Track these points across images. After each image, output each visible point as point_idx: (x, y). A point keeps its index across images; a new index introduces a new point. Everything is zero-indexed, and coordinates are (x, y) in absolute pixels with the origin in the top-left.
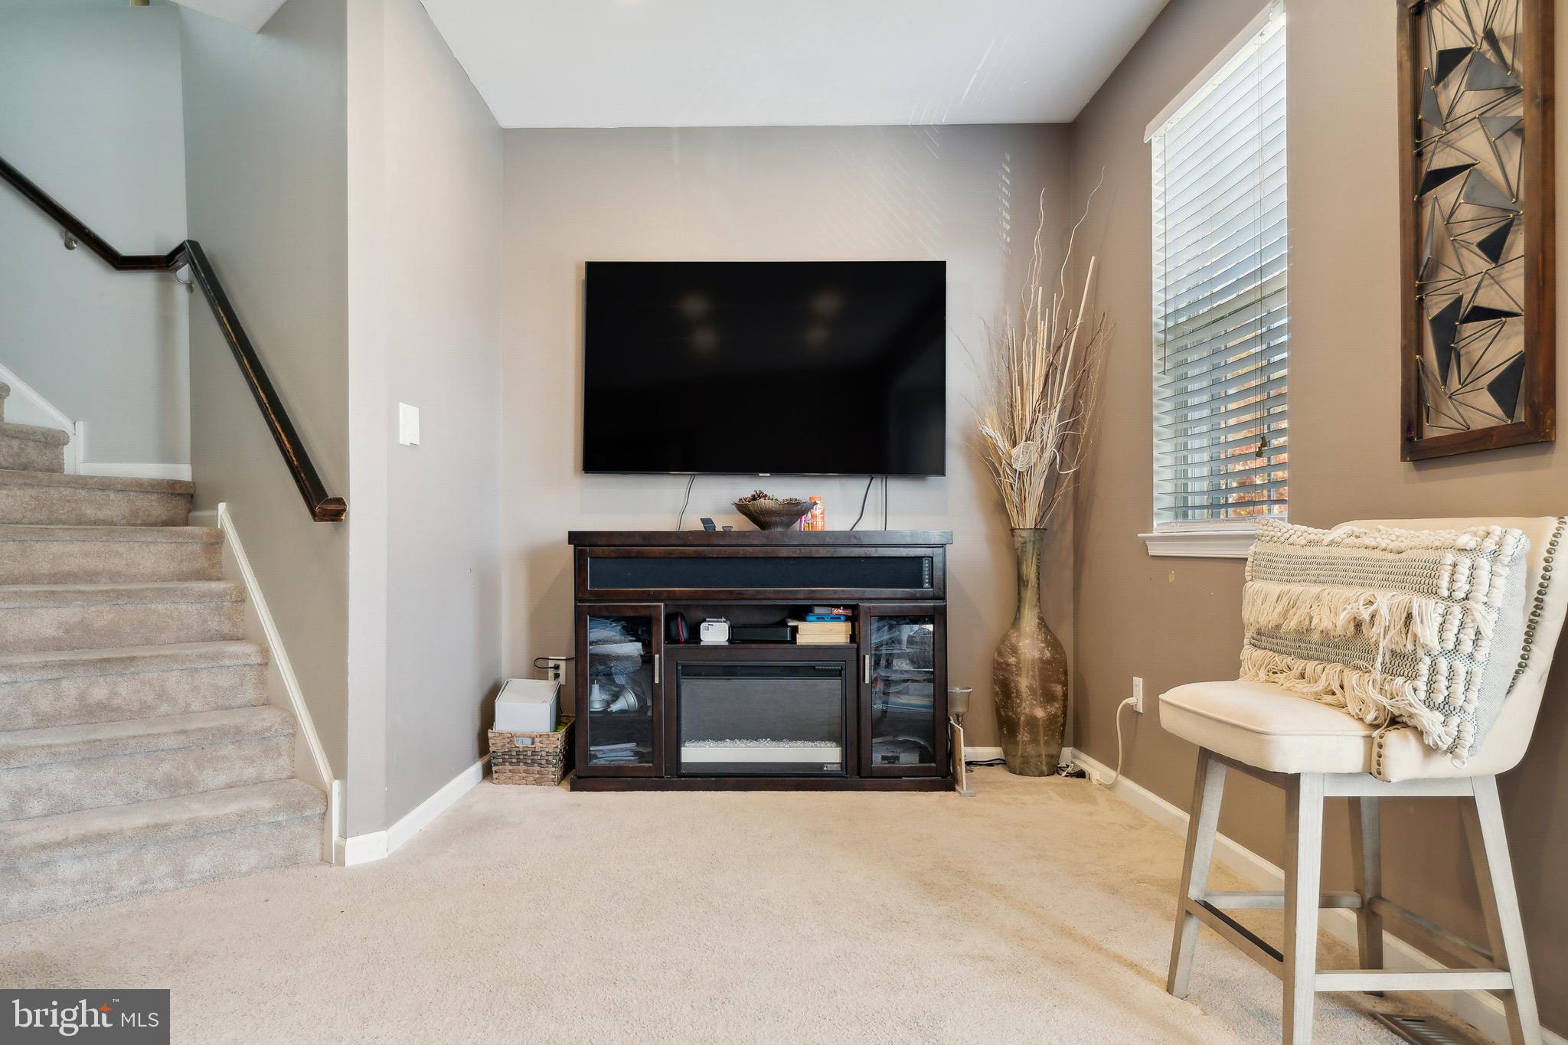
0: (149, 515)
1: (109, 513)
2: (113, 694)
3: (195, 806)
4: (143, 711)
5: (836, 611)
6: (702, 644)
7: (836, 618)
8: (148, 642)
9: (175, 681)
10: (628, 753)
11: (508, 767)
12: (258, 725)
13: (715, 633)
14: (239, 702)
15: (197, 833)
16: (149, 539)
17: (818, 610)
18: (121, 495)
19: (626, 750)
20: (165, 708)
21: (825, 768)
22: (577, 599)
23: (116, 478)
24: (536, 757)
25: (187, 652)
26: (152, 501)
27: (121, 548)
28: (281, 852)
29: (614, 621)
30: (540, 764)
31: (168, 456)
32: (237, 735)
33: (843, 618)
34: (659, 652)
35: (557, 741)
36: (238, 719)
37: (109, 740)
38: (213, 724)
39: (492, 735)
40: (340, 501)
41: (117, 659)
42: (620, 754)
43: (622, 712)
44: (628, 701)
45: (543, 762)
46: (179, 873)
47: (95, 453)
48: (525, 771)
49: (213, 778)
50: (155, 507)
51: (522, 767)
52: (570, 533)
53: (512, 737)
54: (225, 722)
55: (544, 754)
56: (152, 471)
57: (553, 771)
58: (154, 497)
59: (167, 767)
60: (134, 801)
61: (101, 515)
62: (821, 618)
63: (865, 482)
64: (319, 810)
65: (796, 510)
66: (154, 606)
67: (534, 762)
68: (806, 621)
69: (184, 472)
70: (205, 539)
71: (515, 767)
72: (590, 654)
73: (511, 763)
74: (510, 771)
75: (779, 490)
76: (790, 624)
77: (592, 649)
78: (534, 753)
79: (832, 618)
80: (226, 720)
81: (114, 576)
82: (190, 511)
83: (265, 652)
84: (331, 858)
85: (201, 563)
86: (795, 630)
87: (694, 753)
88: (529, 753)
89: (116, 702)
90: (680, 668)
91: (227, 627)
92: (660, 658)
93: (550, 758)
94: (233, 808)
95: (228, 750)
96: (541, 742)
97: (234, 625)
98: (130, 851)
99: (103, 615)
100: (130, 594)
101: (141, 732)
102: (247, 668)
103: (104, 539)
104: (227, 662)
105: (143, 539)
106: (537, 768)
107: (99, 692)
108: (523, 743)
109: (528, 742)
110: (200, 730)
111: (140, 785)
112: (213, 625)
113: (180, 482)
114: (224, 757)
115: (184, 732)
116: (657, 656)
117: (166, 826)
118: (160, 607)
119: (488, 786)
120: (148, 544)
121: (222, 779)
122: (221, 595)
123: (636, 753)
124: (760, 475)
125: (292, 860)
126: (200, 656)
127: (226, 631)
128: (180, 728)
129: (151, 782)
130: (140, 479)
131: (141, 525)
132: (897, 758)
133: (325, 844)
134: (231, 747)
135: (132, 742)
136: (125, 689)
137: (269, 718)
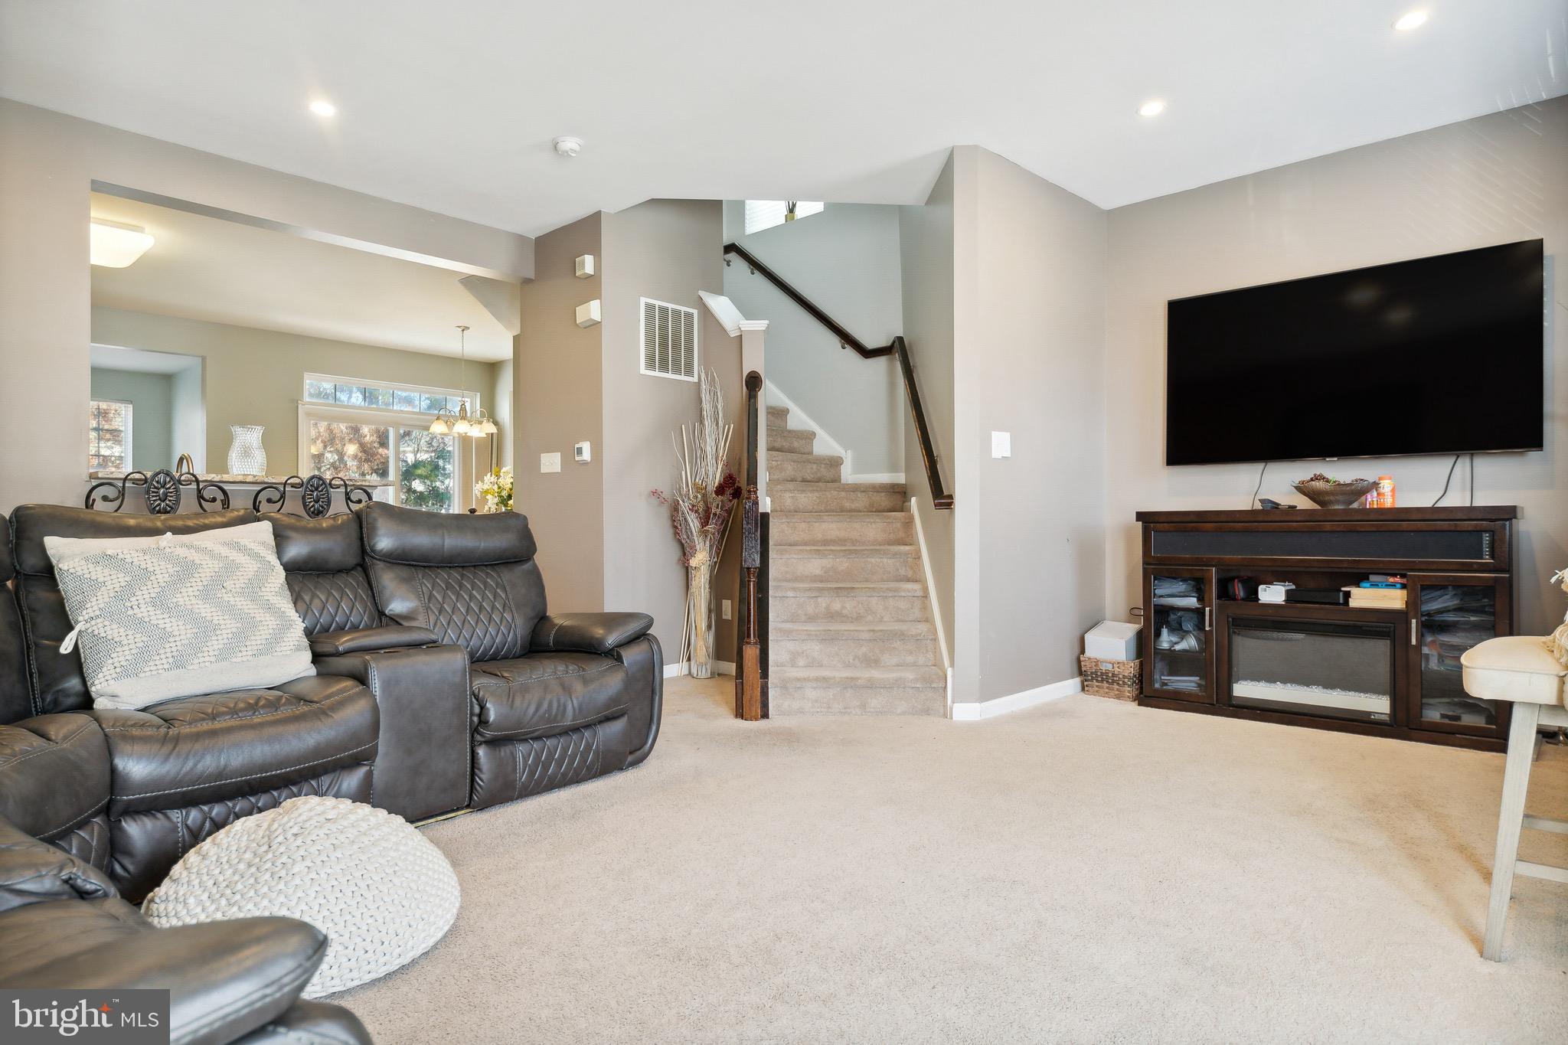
0: (880, 505)
1: (857, 505)
2: (843, 607)
3: (873, 672)
4: (858, 618)
5: (1391, 580)
6: (1260, 602)
7: (1393, 586)
8: (867, 581)
9: (875, 602)
10: (1193, 684)
11: (1095, 683)
12: (913, 632)
13: (1273, 594)
14: (911, 618)
15: (871, 686)
16: (872, 520)
17: (1373, 578)
18: (864, 494)
19: (1191, 681)
20: (870, 618)
21: (1373, 717)
22: (1144, 563)
23: (861, 484)
24: (1115, 678)
25: (882, 586)
26: (881, 497)
27: (857, 525)
28: (919, 707)
29: (1181, 581)
30: (1118, 684)
31: (893, 468)
32: (902, 636)
33: (1398, 586)
34: (1210, 605)
35: (1131, 669)
36: (903, 627)
37: (835, 631)
38: (889, 628)
39: (1084, 659)
40: (951, 497)
41: (844, 588)
42: (1189, 684)
43: (1184, 651)
44: (1190, 643)
45: (1121, 682)
46: (863, 706)
47: (858, 469)
48: (1107, 688)
49: (889, 659)
50: (883, 500)
51: (1105, 685)
52: (1138, 513)
53: (1097, 662)
54: (896, 628)
55: (1121, 676)
56: (884, 478)
57: (1129, 690)
58: (883, 494)
59: (864, 649)
60: (848, 666)
61: (853, 506)
62: (1375, 585)
63: (1452, 460)
64: (941, 685)
65: (1359, 490)
66: (869, 559)
67: (1113, 682)
68: (1359, 587)
69: (901, 478)
70: (902, 520)
71: (1100, 684)
72: (1154, 605)
73: (1097, 681)
74: (1097, 686)
75: (1341, 472)
76: (1343, 589)
77: (1155, 601)
78: (1114, 675)
79: (1387, 585)
80: (897, 627)
81: (854, 542)
82: (904, 502)
83: (926, 589)
84: (946, 714)
85: (901, 534)
86: (1348, 595)
87: (1244, 690)
88: (1110, 675)
89: (845, 612)
90: (1230, 619)
91: (910, 574)
92: (1211, 612)
93: (1126, 680)
94: (892, 676)
95: (897, 644)
96: (1118, 667)
97: (914, 572)
98: (839, 689)
99: (843, 564)
100: (856, 552)
101: (852, 628)
102: (915, 598)
103: (848, 520)
104: (903, 594)
105: (868, 520)
106: (1116, 686)
107: (836, 606)
108: (1104, 667)
109: (1110, 667)
110: (881, 631)
111: (851, 658)
112: (902, 572)
113: (898, 485)
114: (895, 648)
115: (873, 631)
116: (1207, 609)
117: (857, 679)
118: (873, 560)
119: (1084, 696)
120: (871, 523)
121: (894, 660)
122: (906, 554)
123: (1199, 685)
124: (1327, 459)
125: (927, 712)
126: (888, 589)
127: (909, 576)
128: (871, 628)
129: (856, 657)
130: (874, 484)
131: (875, 512)
132: (1458, 718)
133: (945, 706)
134: (899, 643)
135: (846, 633)
136: (849, 605)
137: (922, 628)
